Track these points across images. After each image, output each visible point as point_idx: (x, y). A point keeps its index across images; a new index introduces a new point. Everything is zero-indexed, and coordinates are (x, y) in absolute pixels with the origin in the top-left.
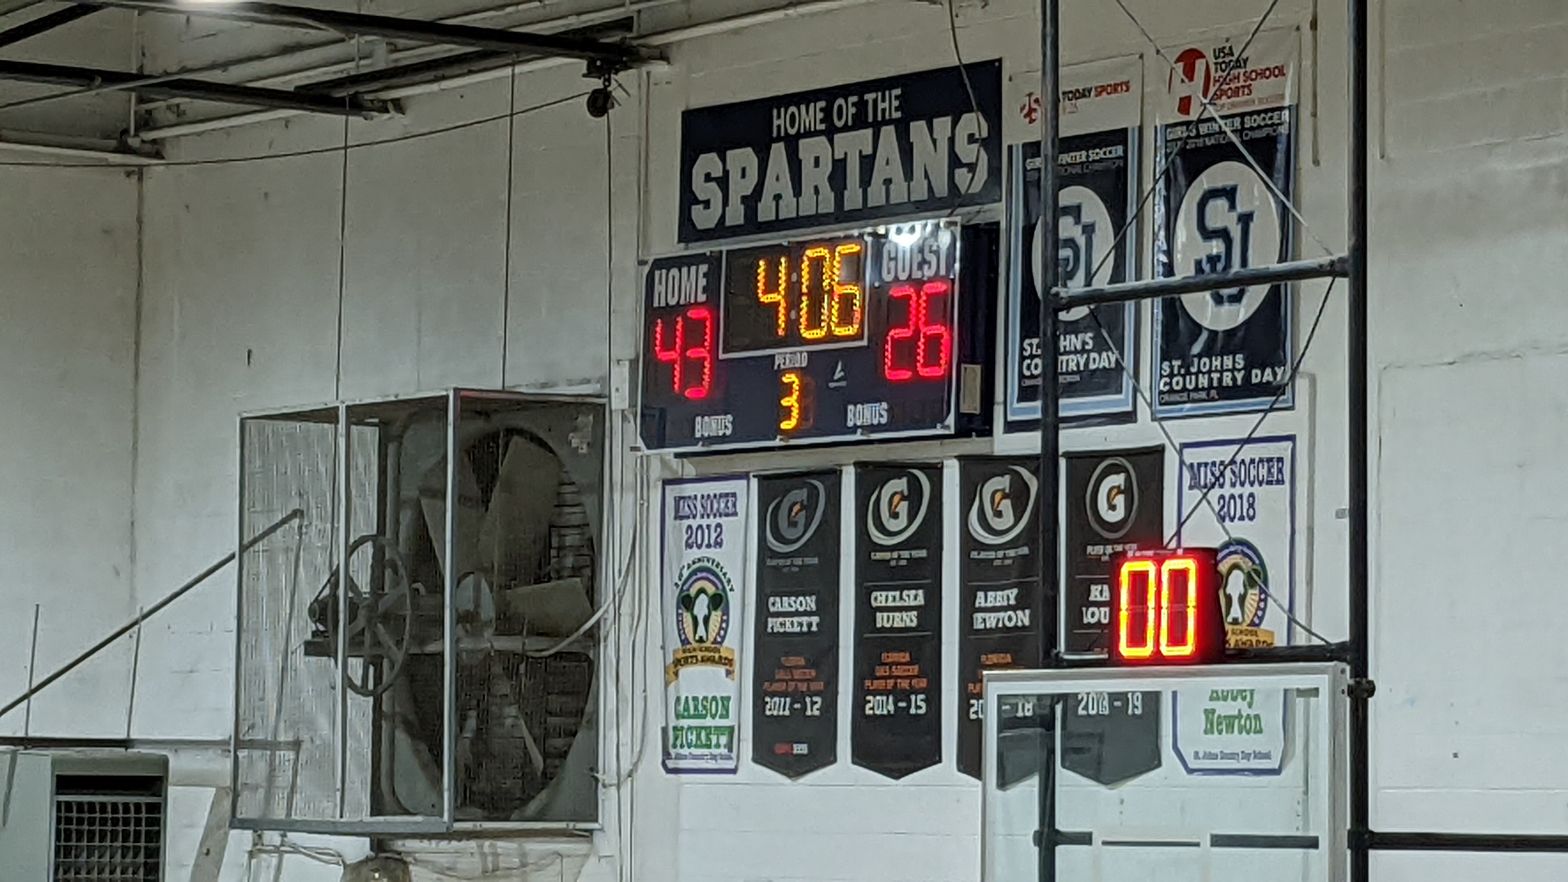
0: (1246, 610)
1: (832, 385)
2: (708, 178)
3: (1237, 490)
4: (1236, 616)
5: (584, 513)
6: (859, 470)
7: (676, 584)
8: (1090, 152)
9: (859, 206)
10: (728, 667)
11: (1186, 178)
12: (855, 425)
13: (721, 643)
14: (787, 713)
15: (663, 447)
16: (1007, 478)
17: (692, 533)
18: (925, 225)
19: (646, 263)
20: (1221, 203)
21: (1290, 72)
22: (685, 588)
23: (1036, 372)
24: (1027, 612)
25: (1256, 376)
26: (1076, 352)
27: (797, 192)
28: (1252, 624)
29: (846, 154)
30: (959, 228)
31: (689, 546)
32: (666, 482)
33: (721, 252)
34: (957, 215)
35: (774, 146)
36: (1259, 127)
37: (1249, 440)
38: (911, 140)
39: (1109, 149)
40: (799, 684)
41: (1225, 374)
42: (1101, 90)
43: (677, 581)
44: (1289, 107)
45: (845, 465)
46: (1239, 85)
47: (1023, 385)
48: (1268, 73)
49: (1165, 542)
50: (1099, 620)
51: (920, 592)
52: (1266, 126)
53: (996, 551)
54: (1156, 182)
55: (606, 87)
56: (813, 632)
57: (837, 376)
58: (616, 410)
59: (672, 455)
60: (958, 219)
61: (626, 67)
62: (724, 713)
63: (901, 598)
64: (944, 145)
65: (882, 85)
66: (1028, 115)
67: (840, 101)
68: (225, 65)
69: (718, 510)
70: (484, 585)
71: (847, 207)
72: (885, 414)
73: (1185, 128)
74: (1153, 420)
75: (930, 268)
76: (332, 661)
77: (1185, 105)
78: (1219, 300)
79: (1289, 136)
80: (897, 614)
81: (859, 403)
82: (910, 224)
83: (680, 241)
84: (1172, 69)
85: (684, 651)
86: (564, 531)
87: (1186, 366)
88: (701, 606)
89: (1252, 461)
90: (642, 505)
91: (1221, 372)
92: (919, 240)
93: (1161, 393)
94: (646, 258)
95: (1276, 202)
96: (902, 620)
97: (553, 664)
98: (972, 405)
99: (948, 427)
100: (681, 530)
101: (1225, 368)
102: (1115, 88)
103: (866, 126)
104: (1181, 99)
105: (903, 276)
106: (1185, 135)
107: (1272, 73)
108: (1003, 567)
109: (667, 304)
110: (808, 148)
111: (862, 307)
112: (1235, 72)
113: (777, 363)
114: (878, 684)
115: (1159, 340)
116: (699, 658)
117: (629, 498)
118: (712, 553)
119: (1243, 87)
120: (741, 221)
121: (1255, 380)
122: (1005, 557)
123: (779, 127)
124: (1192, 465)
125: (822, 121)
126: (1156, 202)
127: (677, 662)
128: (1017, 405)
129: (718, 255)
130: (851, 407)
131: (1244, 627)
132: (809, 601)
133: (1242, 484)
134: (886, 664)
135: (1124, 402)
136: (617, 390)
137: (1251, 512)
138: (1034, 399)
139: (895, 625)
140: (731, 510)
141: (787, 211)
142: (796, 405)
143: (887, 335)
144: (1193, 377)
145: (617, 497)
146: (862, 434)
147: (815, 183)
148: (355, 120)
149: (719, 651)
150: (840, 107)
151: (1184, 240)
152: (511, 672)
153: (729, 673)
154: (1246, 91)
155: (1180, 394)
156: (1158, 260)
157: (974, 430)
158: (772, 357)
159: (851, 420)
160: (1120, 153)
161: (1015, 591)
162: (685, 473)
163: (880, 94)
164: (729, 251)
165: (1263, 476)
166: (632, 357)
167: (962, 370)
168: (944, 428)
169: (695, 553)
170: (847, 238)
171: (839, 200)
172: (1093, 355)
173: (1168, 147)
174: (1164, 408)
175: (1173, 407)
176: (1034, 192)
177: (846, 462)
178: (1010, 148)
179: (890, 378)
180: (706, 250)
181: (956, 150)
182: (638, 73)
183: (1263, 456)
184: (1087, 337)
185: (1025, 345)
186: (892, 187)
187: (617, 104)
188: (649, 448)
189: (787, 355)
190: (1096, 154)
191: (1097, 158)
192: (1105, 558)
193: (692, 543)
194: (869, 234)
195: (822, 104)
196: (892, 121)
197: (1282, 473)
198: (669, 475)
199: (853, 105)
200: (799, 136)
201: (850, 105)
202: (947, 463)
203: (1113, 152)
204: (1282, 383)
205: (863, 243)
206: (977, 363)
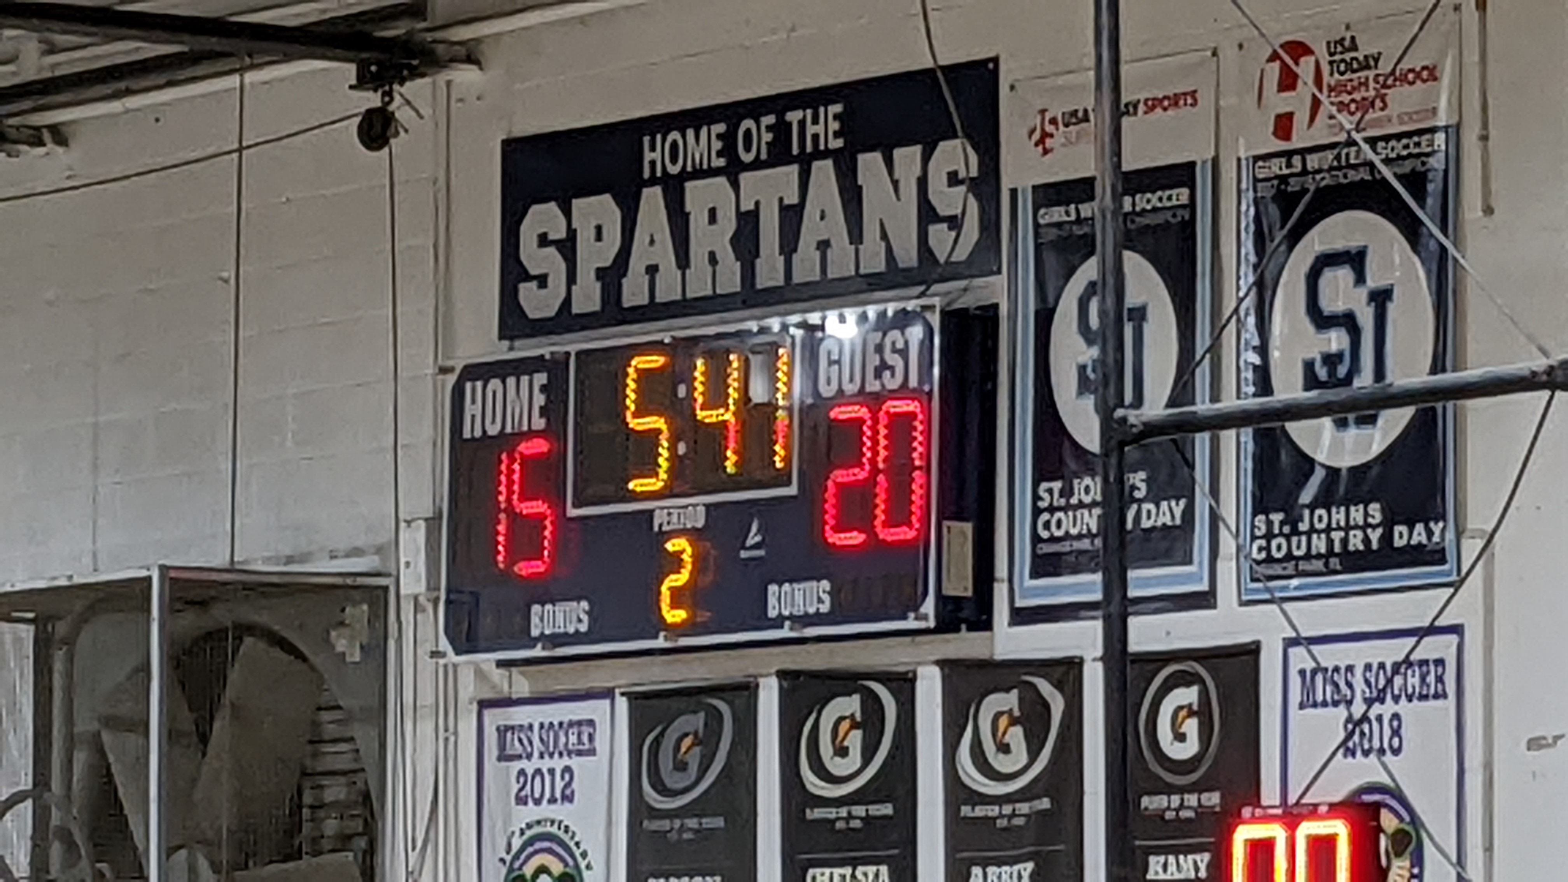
1: (744, 554)
2: (543, 241)
3: (1374, 709)
5: (356, 752)
6: (787, 684)
7: (503, 860)
8: (1139, 196)
9: (780, 281)
11: (1287, 237)
12: (780, 614)
17: (525, 784)
19: (450, 371)
21: (1446, 75)
23: (1059, 533)
25: (1401, 536)
27: (683, 262)
29: (757, 203)
30: (937, 316)
31: (522, 800)
32: (483, 704)
33: (568, 354)
34: (933, 296)
35: (646, 191)
36: (1400, 158)
38: (860, 182)
39: (1165, 193)
41: (1352, 533)
42: (1153, 104)
43: (503, 854)
44: (1446, 129)
45: (763, 676)
46: (1367, 94)
47: (1039, 552)
48: (1411, 76)
51: (884, 869)
52: (1411, 156)
53: (1000, 806)
54: (1240, 243)
55: (386, 105)
57: (750, 542)
58: (406, 596)
59: (494, 663)
60: (936, 301)
61: (416, 74)
63: (854, 878)
64: (910, 189)
65: (812, 98)
67: (748, 123)
69: (566, 745)
70: (204, 865)
71: (761, 283)
72: (826, 598)
73: (1283, 160)
74: (1240, 603)
75: (894, 375)
81: (787, 581)
82: (856, 308)
83: (504, 337)
86: (321, 781)
87: (1293, 521)
89: (1396, 665)
90: (450, 739)
91: (1348, 528)
93: (1254, 562)
94: (453, 364)
98: (961, 584)
99: (924, 618)
100: (508, 776)
101: (1352, 523)
102: (1175, 101)
103: (789, 161)
105: (850, 388)
106: (1285, 171)
107: (1418, 77)
108: (1010, 829)
109: (485, 432)
110: (699, 196)
111: (789, 428)
112: (1362, 75)
113: (657, 523)
115: (1249, 484)
117: (427, 726)
118: (557, 811)
119: (1374, 97)
120: (597, 307)
121: (1398, 543)
122: (1013, 814)
123: (653, 163)
124: (1302, 671)
125: (719, 154)
126: (1241, 273)
128: (1028, 583)
129: (564, 356)
130: (773, 588)
133: (1381, 700)
135: (1196, 578)
136: (408, 565)
137: (1396, 743)
138: (1055, 574)
140: (586, 747)
141: (668, 290)
143: (828, 478)
144: (1304, 539)
145: (408, 727)
146: (791, 629)
147: (711, 248)
150: (748, 131)
154: (1379, 104)
155: (1285, 565)
156: (1246, 361)
157: (965, 621)
158: (651, 512)
159: (774, 608)
160: (1184, 199)
161: (1030, 866)
162: (513, 689)
163: (809, 112)
164: (579, 354)
165: (1414, 688)
166: (430, 515)
167: (945, 531)
168: (916, 618)
169: (531, 812)
170: (763, 331)
171: (749, 274)
172: (1146, 506)
173: (1259, 189)
174: (1259, 585)
175: (1273, 584)
176: (1051, 259)
177: (764, 671)
178: (1014, 192)
179: (834, 544)
180: (546, 351)
181: (931, 197)
182: (434, 83)
183: (1414, 657)
184: (1138, 479)
185: (1042, 493)
186: (829, 252)
187: (402, 133)
188: (458, 653)
189: (671, 511)
190: (1146, 201)
191: (1149, 207)
192: (1170, 815)
193: (526, 796)
194: (798, 326)
195: (720, 128)
196: (827, 154)
197: (1443, 683)
198: (488, 694)
199: (769, 128)
200: (684, 176)
201: (763, 129)
202: (921, 671)
203: (1174, 197)
204: (1441, 546)
205: (789, 338)
206: (967, 521)
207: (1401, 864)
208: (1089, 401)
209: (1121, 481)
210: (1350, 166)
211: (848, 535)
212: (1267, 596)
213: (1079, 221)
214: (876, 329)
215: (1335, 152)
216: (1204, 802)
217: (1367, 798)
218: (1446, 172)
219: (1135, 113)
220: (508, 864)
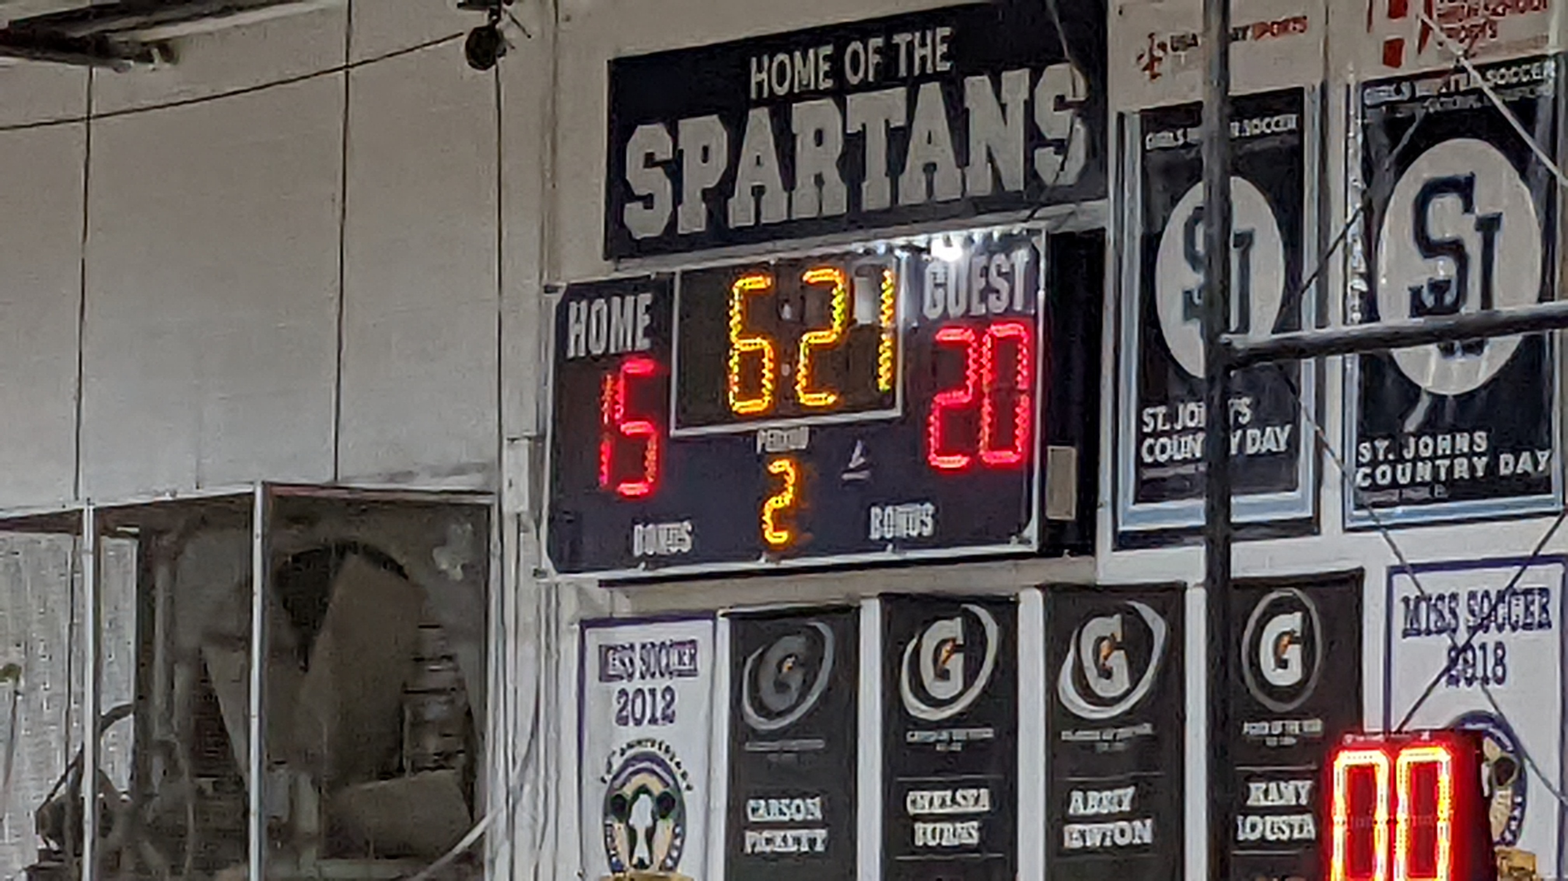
1: (846, 476)
2: (650, 161)
3: (1478, 637)
6: (889, 607)
7: (602, 780)
8: (1247, 122)
9: (886, 203)
11: (1395, 163)
12: (882, 538)
17: (626, 704)
19: (555, 290)
21: (1557, 3)
23: (1163, 458)
24: (1148, 822)
25: (1506, 464)
27: (790, 183)
29: (864, 126)
30: (1043, 240)
31: (623, 720)
32: (585, 624)
33: (673, 274)
34: (1040, 220)
35: (752, 113)
36: (1509, 86)
38: (967, 104)
39: (1273, 119)
41: (1457, 461)
43: (603, 773)
44: (1555, 56)
45: (866, 599)
47: (1145, 477)
50: (1263, 836)
51: (985, 792)
52: (1520, 84)
53: (1101, 730)
54: (1349, 168)
55: (494, 25)
56: (816, 853)
58: (509, 515)
59: (596, 583)
60: (1042, 225)
63: (954, 801)
64: (1017, 113)
65: (920, 21)
67: (856, 45)
69: (667, 666)
70: (307, 781)
71: (866, 205)
72: (929, 520)
73: (1392, 87)
74: (1344, 530)
75: (999, 299)
80: (948, 826)
81: (888, 504)
83: (609, 257)
87: (1397, 447)
89: (1501, 594)
90: (552, 659)
91: (1453, 456)
93: (1358, 489)
94: (559, 284)
96: (955, 834)
98: (1064, 509)
99: (1027, 542)
100: (610, 695)
101: (1457, 452)
103: (897, 83)
105: (955, 311)
106: (1393, 97)
108: (1111, 754)
109: (590, 353)
110: (806, 117)
111: (893, 358)
113: (760, 444)
115: (1354, 412)
117: (529, 646)
118: (658, 732)
120: (703, 227)
121: (1503, 471)
122: (1114, 739)
123: (760, 84)
124: (1406, 599)
125: (827, 75)
128: (1131, 508)
129: (669, 276)
130: (875, 511)
132: (811, 807)
133: (1485, 628)
135: (1300, 504)
136: (511, 484)
137: (1499, 672)
138: (1159, 499)
139: (944, 843)
140: (687, 667)
141: (774, 211)
143: (933, 401)
144: (1409, 465)
146: (894, 551)
147: (818, 170)
150: (855, 54)
155: (1389, 492)
156: (1352, 288)
157: (1067, 546)
158: (753, 434)
159: (876, 529)
160: (1293, 125)
161: (1131, 791)
162: (617, 608)
163: (918, 35)
164: (684, 273)
165: (1518, 616)
166: (533, 433)
167: (1049, 453)
168: (1020, 542)
169: (631, 732)
170: (868, 252)
171: (854, 195)
172: (1251, 432)
173: (1368, 115)
174: (1364, 513)
175: (1377, 511)
176: (1158, 185)
177: (867, 594)
178: (1121, 117)
179: (937, 467)
180: (651, 272)
181: (1037, 120)
182: (542, 2)
183: (1519, 585)
184: (1243, 405)
185: (1146, 419)
186: (935, 175)
187: (509, 51)
188: (560, 572)
189: (776, 432)
190: (1255, 126)
191: (1257, 131)
192: (1272, 742)
193: (627, 717)
194: (903, 248)
195: (828, 50)
196: (936, 76)
197: (1547, 612)
198: (589, 615)
199: (877, 51)
200: (793, 97)
201: (871, 51)
202: (1023, 595)
203: (1281, 124)
204: (1547, 474)
205: (894, 260)
206: (1071, 444)
207: (1503, 793)
208: (1195, 328)
209: (1225, 407)
210: (1457, 92)
211: (952, 458)
212: (1373, 523)
213: (1186, 145)
214: (982, 254)
215: (1446, 78)
216: (1306, 729)
217: (1469, 726)
218: (1555, 100)
219: (1244, 38)
220: (609, 782)
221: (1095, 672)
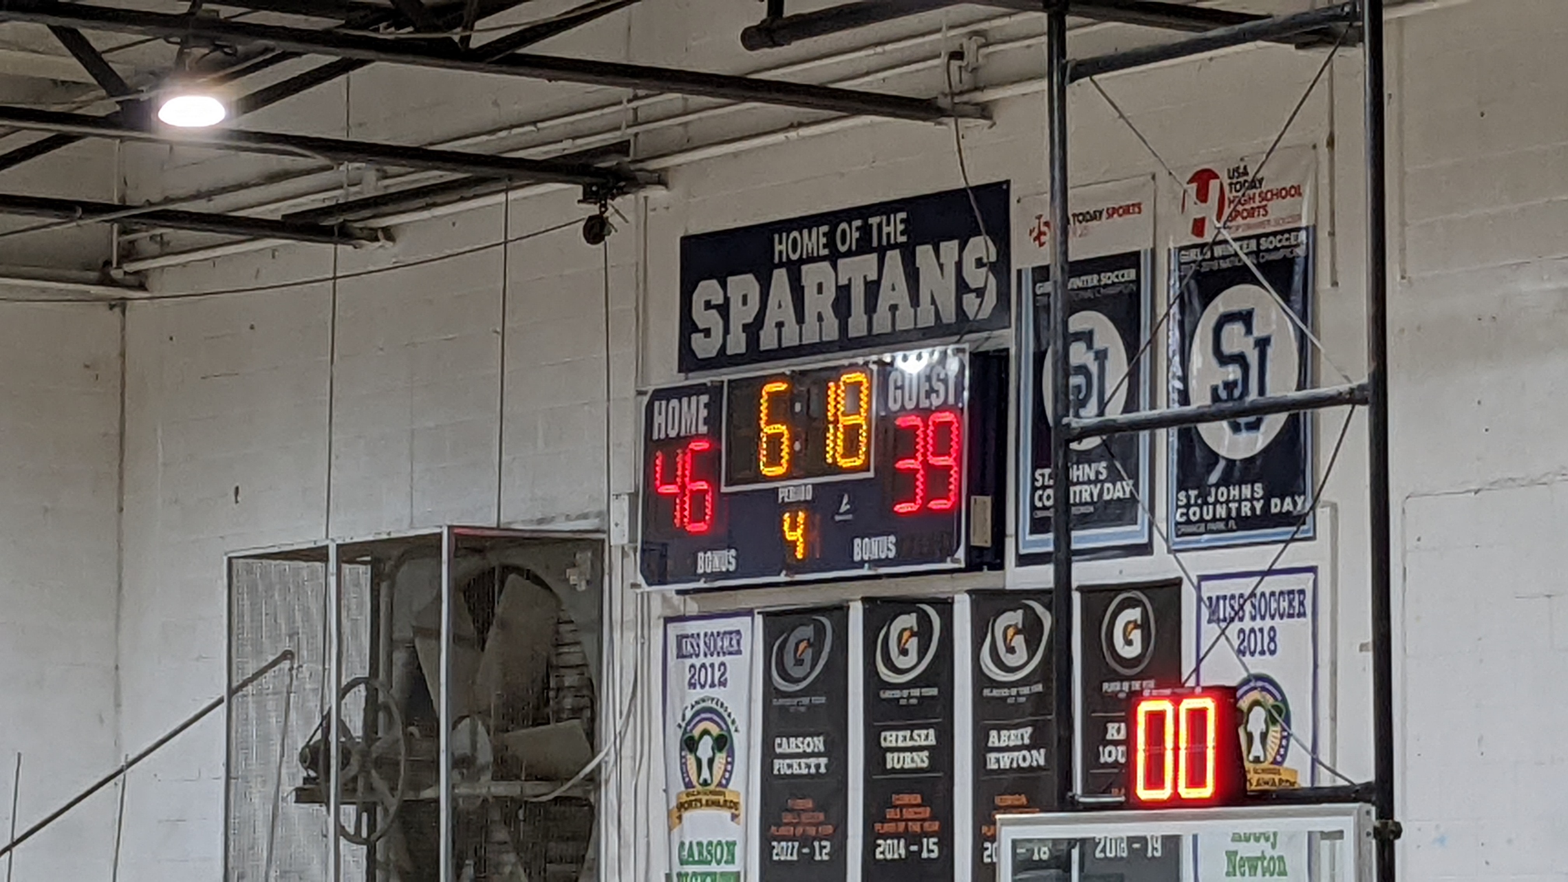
0: (1268, 747)
1: (838, 518)
2: (708, 305)
3: (1258, 624)
4: (1257, 754)
5: (583, 652)
6: (867, 606)
7: (680, 726)
8: (1103, 275)
9: (865, 333)
10: (733, 811)
11: (1200, 303)
12: (862, 559)
13: (726, 786)
14: (795, 858)
15: (665, 583)
16: (1020, 612)
17: (695, 674)
18: (932, 354)
19: (645, 393)
20: (1237, 328)
21: (1307, 191)
22: (689, 728)
23: (1048, 504)
24: (1042, 751)
25: (1276, 505)
26: (1089, 482)
27: (800, 319)
28: (1275, 762)
29: (850, 279)
30: (967, 356)
31: (692, 685)
32: (668, 620)
33: (722, 382)
34: (964, 343)
35: (776, 272)
36: (1276, 249)
37: (1271, 572)
38: (917, 266)
39: (1120, 273)
40: (808, 828)
41: (1244, 503)
42: (1113, 212)
43: (680, 721)
44: (1307, 228)
45: (852, 600)
46: (1255, 205)
47: (1035, 516)
48: (1284, 193)
49: (1184, 678)
50: (1116, 761)
51: (932, 732)
52: (1283, 247)
53: (1009, 689)
54: (1170, 306)
55: (602, 213)
56: (822, 774)
58: (616, 546)
59: (674, 593)
60: (966, 346)
61: (622, 192)
62: (730, 858)
63: (912, 738)
64: (950, 270)
65: (887, 208)
66: (1037, 238)
67: (844, 225)
68: (209, 195)
69: (722, 647)
70: (481, 729)
71: (852, 334)
72: (892, 547)
73: (1199, 250)
74: (1170, 551)
75: (938, 396)
76: (324, 808)
77: (1199, 227)
78: (1236, 428)
79: (1306, 258)
80: (908, 755)
81: (866, 536)
82: (916, 352)
83: (680, 371)
84: (1185, 192)
85: (688, 795)
86: (563, 671)
87: (1203, 495)
88: (705, 748)
89: (1272, 594)
90: (643, 644)
91: (1240, 501)
92: (927, 366)
93: (1178, 524)
94: (645, 389)
95: (1294, 327)
96: (913, 760)
97: (553, 809)
98: (982, 538)
99: (957, 561)
100: (683, 669)
101: (1243, 497)
102: (1127, 210)
103: (871, 251)
104: (1195, 220)
105: (910, 405)
106: (1200, 258)
107: (1288, 193)
108: (1017, 705)
109: (667, 435)
110: (811, 274)
111: (868, 437)
112: (1251, 192)
113: (780, 496)
114: (889, 827)
115: (1174, 470)
116: (704, 802)
117: (630, 636)
118: (717, 693)
119: (1259, 207)
120: (743, 350)
121: (1274, 510)
122: (1018, 695)
123: (781, 252)
124: (1210, 599)
125: (825, 246)
126: (1171, 327)
127: (681, 806)
128: (1029, 538)
129: (720, 383)
130: (857, 541)
131: (1266, 765)
132: (817, 742)
133: (1263, 618)
134: (896, 807)
135: (1140, 534)
136: (617, 525)
137: (1272, 646)
138: (1047, 531)
139: (906, 766)
140: (735, 648)
141: (790, 339)
142: (801, 540)
143: (896, 465)
144: (1211, 507)
145: (617, 636)
146: (870, 568)
147: (819, 310)
148: (344, 249)
149: (723, 794)
150: (844, 232)
151: (1200, 365)
152: (509, 820)
153: (734, 817)
154: (1262, 211)
155: (1198, 525)
156: (1173, 387)
157: (986, 564)
158: (776, 490)
159: (858, 554)
160: (1133, 277)
161: (1028, 730)
162: (689, 609)
163: (884, 218)
164: (730, 381)
165: (1284, 609)
166: (631, 491)
167: (972, 501)
168: (953, 561)
169: (698, 693)
170: (852, 365)
171: (843, 328)
172: (1107, 485)
173: (1181, 270)
174: (1181, 539)
175: (1191, 538)
176: (1044, 316)
177: (852, 597)
178: (1019, 272)
179: (897, 511)
180: (707, 380)
181: (964, 275)
182: (636, 198)
183: (1284, 588)
184: (1101, 468)
185: (1037, 476)
186: (897, 313)
187: (613, 231)
188: (649, 584)
189: (791, 488)
190: (1108, 278)
191: (1110, 282)
192: (1123, 694)
193: (695, 683)
194: (875, 362)
195: (824, 229)
196: (897, 246)
197: (1303, 606)
198: (670, 613)
199: (857, 229)
200: (801, 261)
201: (854, 229)
202: (957, 597)
203: (1126, 276)
204: (1303, 513)
205: (868, 372)
206: (988, 495)
211: (906, 505)
212: (1187, 546)
216: (1145, 685)
221: (1004, 649)
